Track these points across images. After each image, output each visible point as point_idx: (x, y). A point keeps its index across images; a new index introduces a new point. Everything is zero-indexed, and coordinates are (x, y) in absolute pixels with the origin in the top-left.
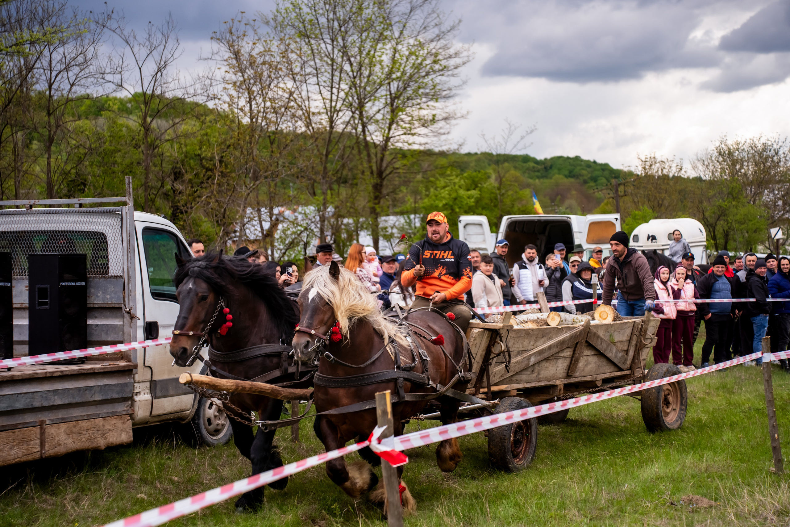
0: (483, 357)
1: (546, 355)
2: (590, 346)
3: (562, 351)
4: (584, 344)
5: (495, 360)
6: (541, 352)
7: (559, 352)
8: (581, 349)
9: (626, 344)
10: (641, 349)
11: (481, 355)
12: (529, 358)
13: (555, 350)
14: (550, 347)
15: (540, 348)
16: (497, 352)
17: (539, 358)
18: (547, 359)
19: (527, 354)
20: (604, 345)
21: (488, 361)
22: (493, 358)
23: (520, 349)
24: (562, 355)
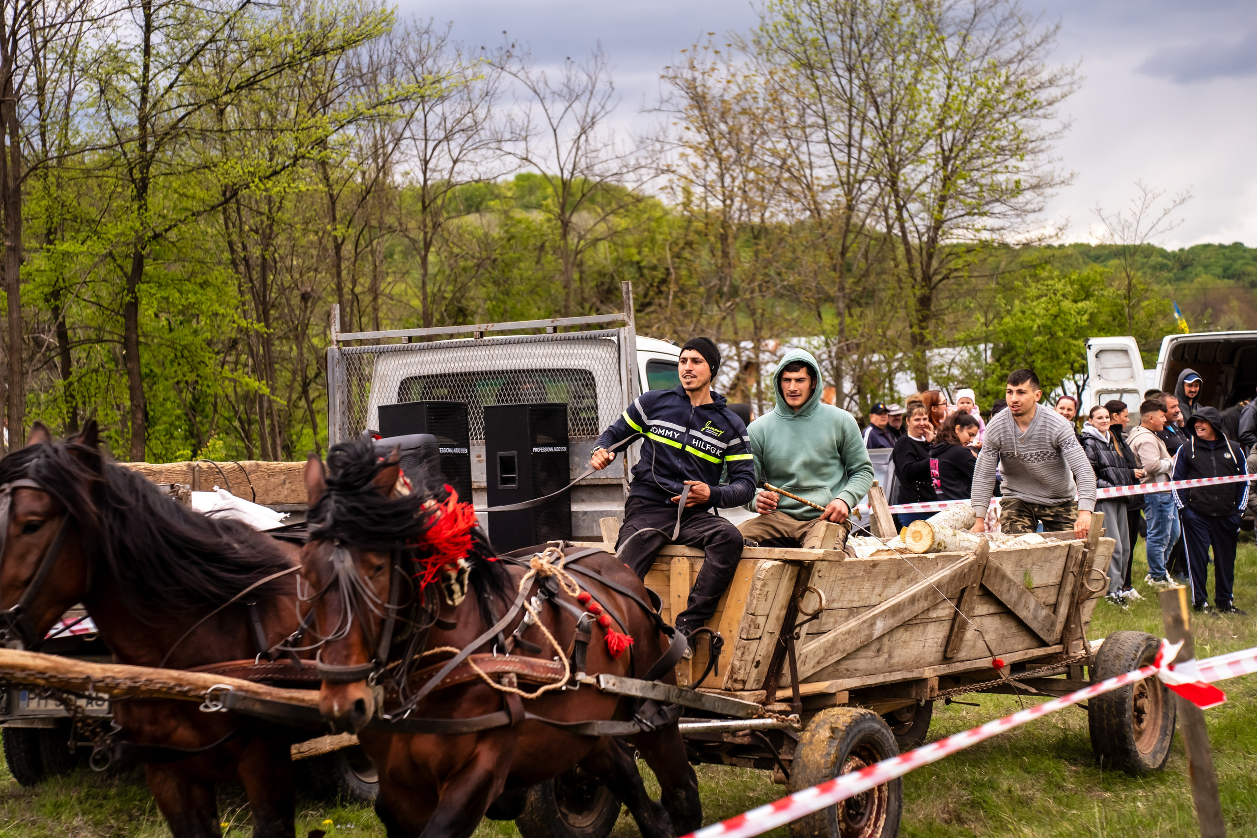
0: (781, 622)
1: (906, 614)
2: (988, 595)
3: (935, 606)
4: (977, 592)
5: (805, 628)
6: (894, 610)
7: (928, 609)
8: (971, 601)
9: (1054, 591)
10: (1083, 601)
11: (778, 618)
12: (872, 623)
13: (924, 604)
14: (913, 600)
15: (893, 602)
16: (810, 611)
17: (892, 622)
18: (906, 625)
19: (867, 615)
20: (1014, 594)
21: (792, 631)
22: (801, 624)
23: (855, 604)
24: (934, 614)
